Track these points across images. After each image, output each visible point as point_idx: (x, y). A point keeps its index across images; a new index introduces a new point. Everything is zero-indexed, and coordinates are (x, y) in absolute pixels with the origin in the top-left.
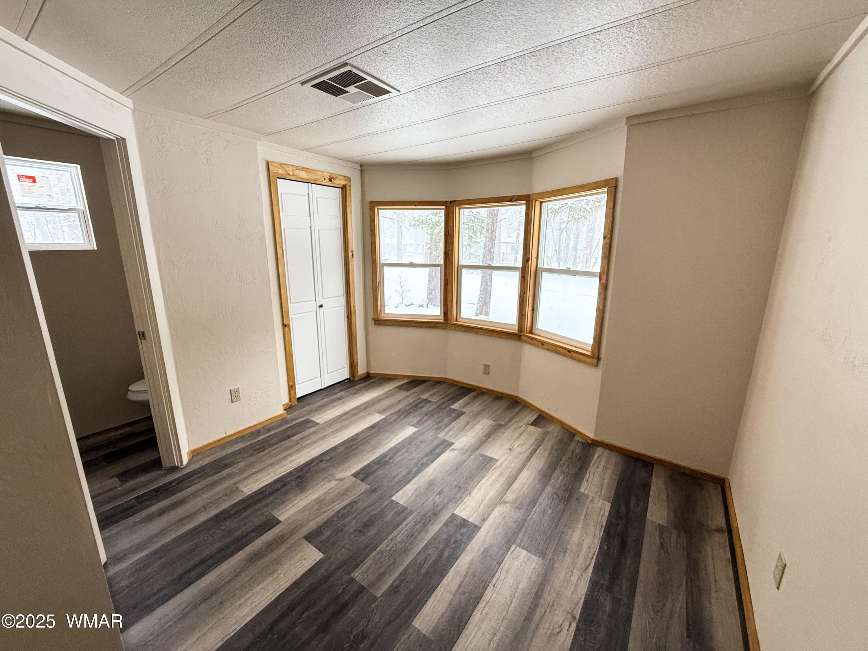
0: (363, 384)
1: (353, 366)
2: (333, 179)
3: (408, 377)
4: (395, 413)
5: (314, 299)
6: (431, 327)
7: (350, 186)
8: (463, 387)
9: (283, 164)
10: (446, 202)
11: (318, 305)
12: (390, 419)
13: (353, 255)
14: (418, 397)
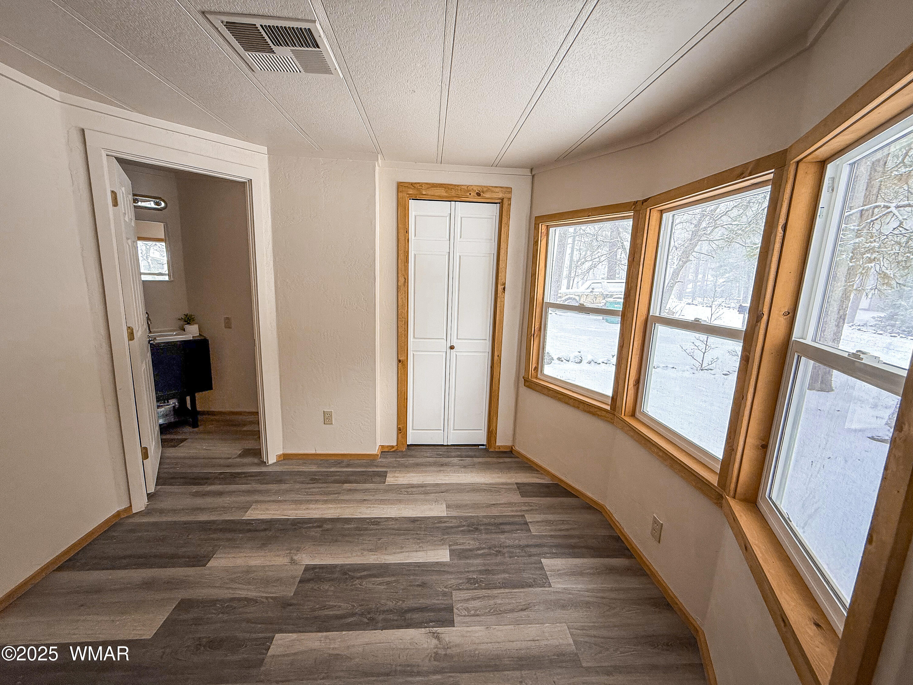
0: (495, 460)
1: (491, 433)
2: (483, 192)
3: (553, 476)
4: (460, 517)
5: (445, 338)
6: (589, 412)
7: (510, 199)
8: (618, 539)
9: (415, 183)
10: (635, 203)
11: (449, 345)
12: (445, 522)
13: (504, 289)
14: (523, 513)
